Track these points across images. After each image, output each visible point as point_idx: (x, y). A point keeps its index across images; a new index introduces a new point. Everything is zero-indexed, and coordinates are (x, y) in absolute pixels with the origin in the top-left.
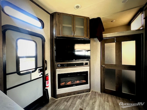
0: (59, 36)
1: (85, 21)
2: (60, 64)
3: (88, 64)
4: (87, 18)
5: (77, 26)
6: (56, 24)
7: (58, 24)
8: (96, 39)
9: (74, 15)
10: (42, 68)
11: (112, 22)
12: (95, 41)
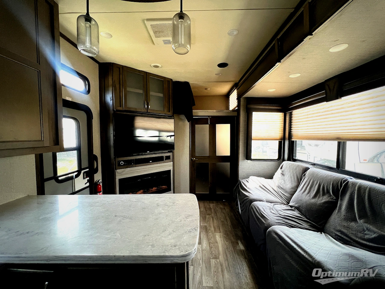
0: (121, 109)
1: (166, 86)
2: (122, 161)
3: (171, 157)
4: (169, 81)
5: (152, 93)
6: (114, 86)
7: (118, 86)
8: (183, 117)
9: (146, 73)
10: (88, 170)
11: (205, 89)
12: (181, 119)
